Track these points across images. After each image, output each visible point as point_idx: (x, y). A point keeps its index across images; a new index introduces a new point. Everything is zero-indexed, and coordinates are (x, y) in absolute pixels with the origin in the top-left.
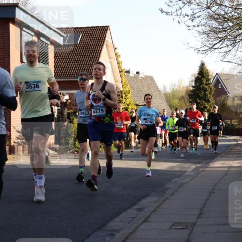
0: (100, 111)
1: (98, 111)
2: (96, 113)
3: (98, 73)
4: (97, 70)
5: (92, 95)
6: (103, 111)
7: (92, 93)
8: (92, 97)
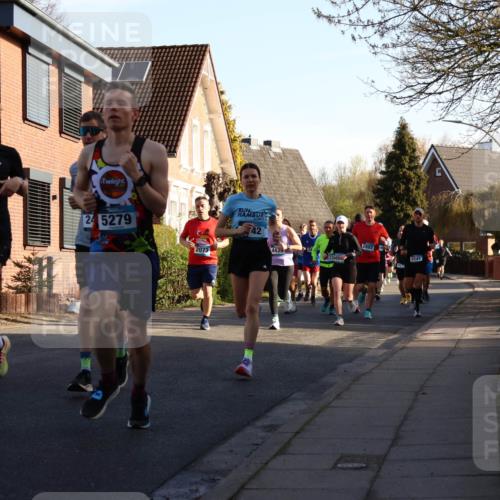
0: (123, 220)
1: (117, 219)
2: (111, 224)
5: (101, 173)
6: (129, 221)
7: (100, 168)
8: (101, 180)
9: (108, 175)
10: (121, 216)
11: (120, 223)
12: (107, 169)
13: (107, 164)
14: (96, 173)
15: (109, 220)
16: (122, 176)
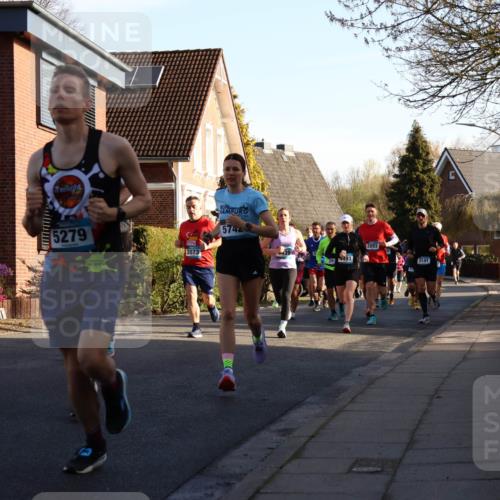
0: (77, 237)
1: (70, 235)
2: (63, 241)
4: (63, 93)
5: (53, 180)
6: (84, 236)
7: (52, 175)
8: (54, 189)
9: (61, 182)
10: (74, 231)
11: (73, 240)
12: (59, 175)
13: (58, 169)
14: (47, 181)
15: (61, 236)
16: (78, 181)
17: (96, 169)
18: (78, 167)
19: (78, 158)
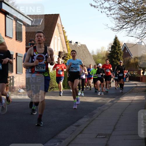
0: (42, 68)
1: (40, 68)
3: (40, 39)
4: (39, 37)
5: (37, 56)
6: (44, 68)
7: (37, 54)
8: (37, 58)
9: (39, 56)
10: (42, 67)
11: (41, 69)
13: (38, 53)
14: (35, 56)
15: (38, 68)
16: (42, 56)
17: (47, 55)
18: (43, 54)
19: (43, 52)
